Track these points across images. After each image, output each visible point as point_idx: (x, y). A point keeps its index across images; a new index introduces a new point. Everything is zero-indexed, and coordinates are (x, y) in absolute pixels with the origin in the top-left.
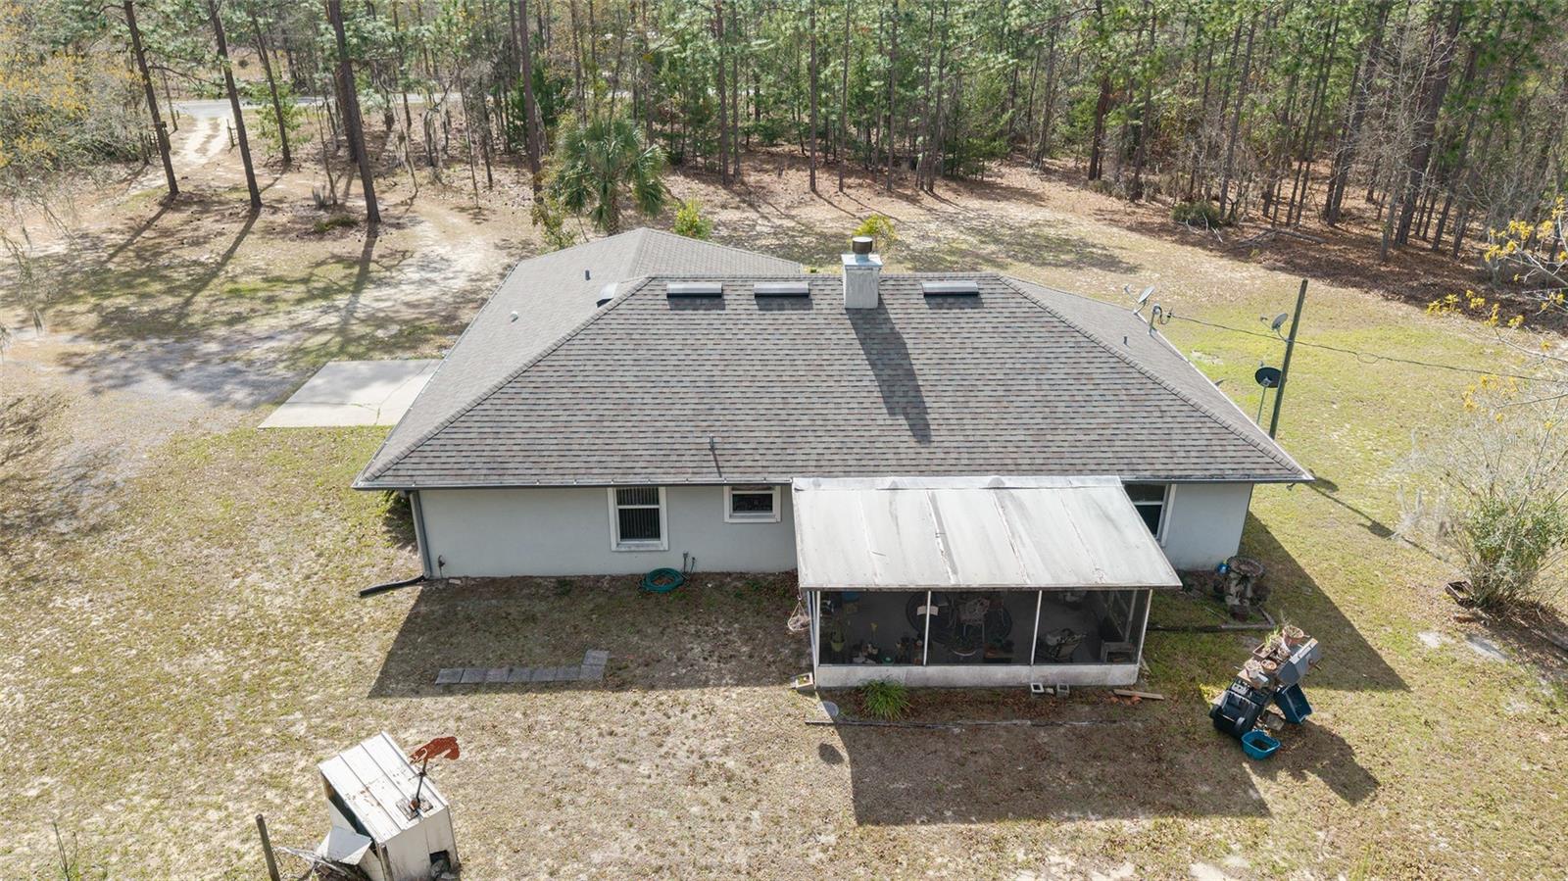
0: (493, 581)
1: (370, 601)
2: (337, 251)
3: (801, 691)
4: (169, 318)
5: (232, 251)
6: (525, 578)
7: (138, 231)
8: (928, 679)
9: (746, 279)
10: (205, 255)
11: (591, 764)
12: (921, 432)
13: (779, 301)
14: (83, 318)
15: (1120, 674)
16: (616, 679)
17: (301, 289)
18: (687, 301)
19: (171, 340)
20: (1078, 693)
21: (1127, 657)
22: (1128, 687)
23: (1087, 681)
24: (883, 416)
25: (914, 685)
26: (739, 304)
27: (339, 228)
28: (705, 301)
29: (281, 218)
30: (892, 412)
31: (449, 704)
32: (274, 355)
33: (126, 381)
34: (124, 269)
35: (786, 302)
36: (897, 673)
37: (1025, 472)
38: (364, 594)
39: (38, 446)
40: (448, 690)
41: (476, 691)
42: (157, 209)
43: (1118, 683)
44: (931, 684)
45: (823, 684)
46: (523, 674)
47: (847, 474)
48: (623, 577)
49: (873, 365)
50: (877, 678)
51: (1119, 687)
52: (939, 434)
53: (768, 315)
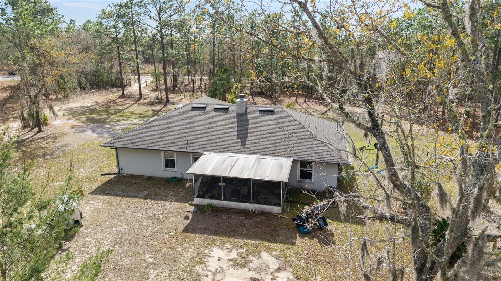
0: (134, 175)
1: (103, 176)
2: (154, 109)
3: (190, 205)
4: (102, 120)
5: (128, 107)
6: (141, 176)
7: (109, 102)
8: (223, 205)
9: (214, 104)
10: (121, 108)
11: (127, 212)
12: (243, 144)
13: (220, 110)
14: (83, 119)
15: (277, 209)
16: (146, 197)
17: (139, 116)
18: (196, 109)
19: (99, 124)
20: (263, 213)
21: (279, 205)
22: (279, 214)
23: (267, 211)
24: (235, 139)
25: (220, 206)
26: (210, 110)
27: (158, 104)
28: (201, 109)
29: (146, 101)
30: (238, 138)
31: (104, 198)
32: (121, 129)
33: (83, 131)
34: (100, 110)
35: (222, 110)
36: (215, 202)
37: (267, 155)
38: (102, 175)
39: (55, 142)
40: (107, 195)
41: (113, 195)
42: (117, 98)
43: (276, 212)
44: (224, 207)
45: (196, 203)
46: (125, 194)
47: (219, 152)
48: (166, 178)
49: (238, 126)
50: (209, 203)
51: (276, 214)
52: (248, 144)
53: (216, 113)
